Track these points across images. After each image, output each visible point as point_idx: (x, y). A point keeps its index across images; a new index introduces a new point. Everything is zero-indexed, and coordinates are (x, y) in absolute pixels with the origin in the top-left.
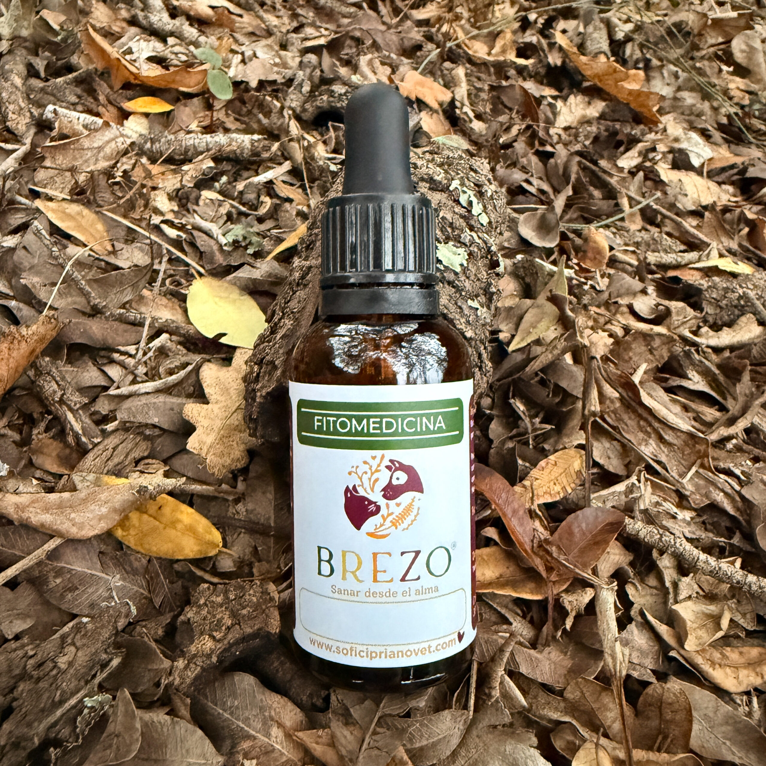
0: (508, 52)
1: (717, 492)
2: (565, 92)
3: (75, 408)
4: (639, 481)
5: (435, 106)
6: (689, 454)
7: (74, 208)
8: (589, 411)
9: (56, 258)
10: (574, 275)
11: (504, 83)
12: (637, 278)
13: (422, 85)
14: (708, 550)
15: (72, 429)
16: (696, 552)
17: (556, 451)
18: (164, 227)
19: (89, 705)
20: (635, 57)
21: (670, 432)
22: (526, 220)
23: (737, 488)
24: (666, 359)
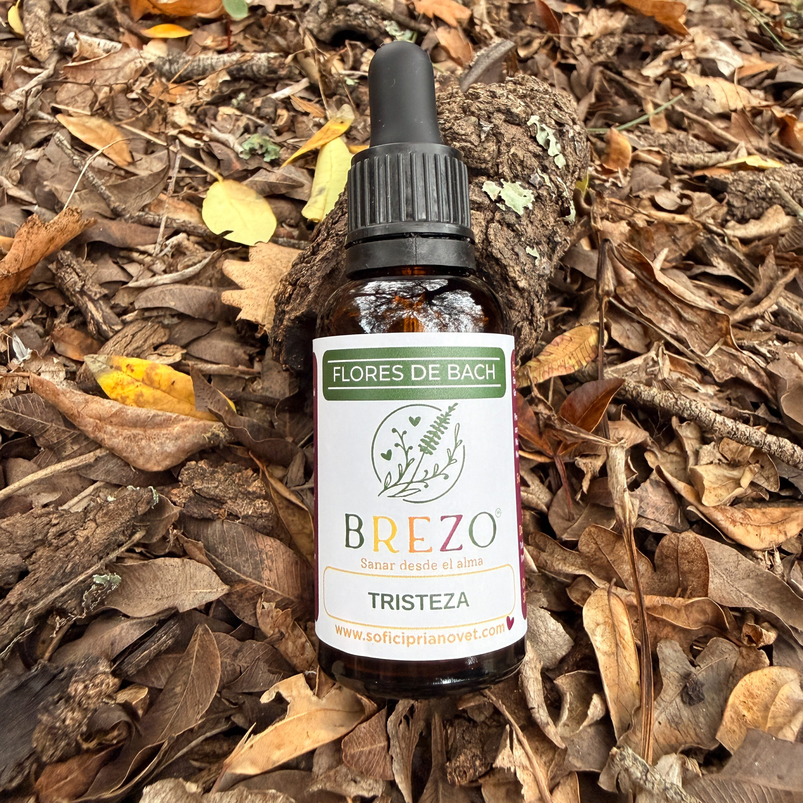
1: (741, 367)
2: (588, 8)
3: (96, 298)
4: (657, 356)
5: (454, 23)
6: (711, 333)
8: (603, 291)
10: (595, 174)
11: (525, 2)
13: (440, 3)
15: (93, 318)
16: (712, 414)
17: (572, 328)
18: (182, 137)
21: (689, 310)
23: (763, 364)
24: (690, 248)
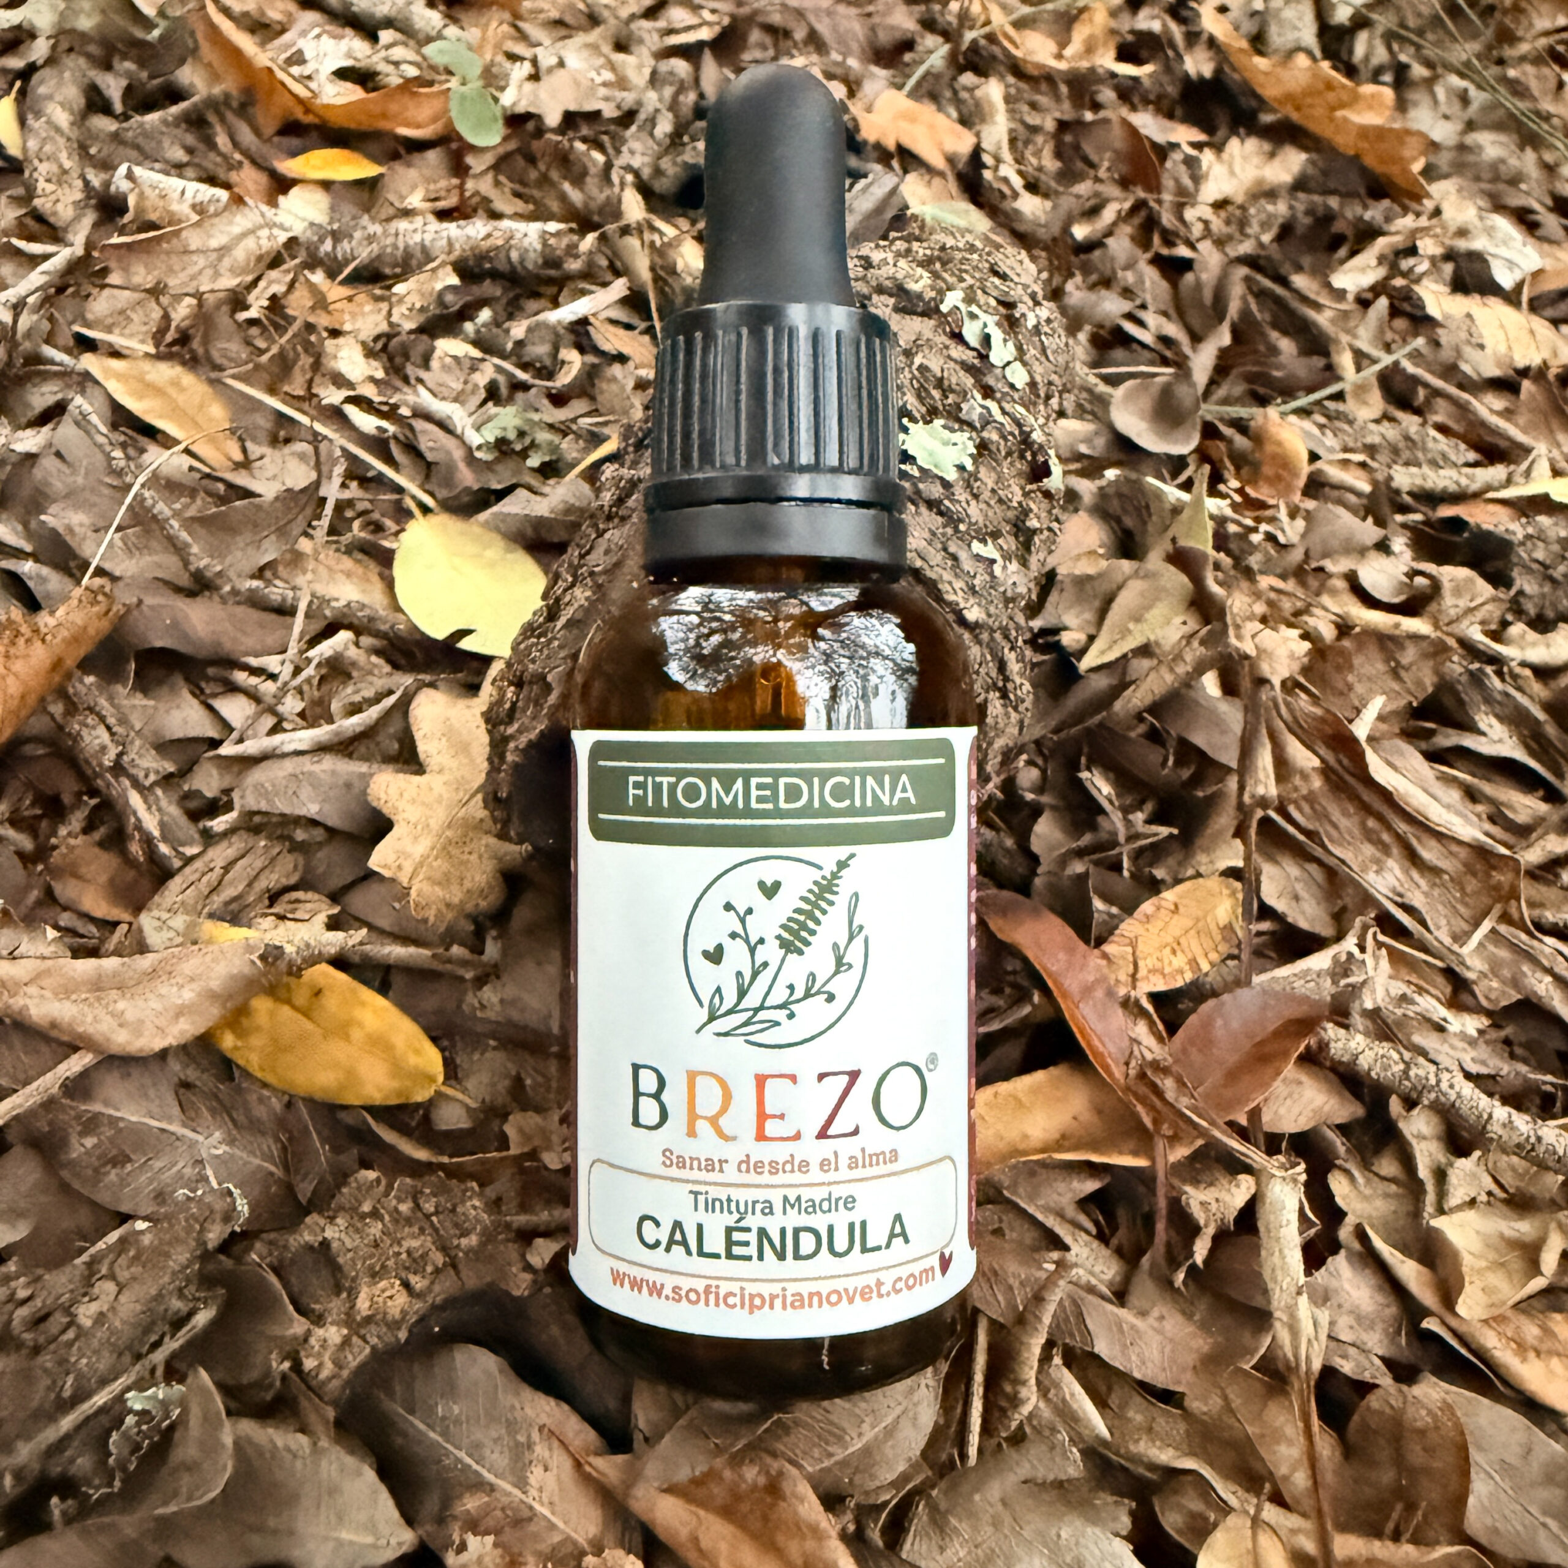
0: (1101, 51)
1: (1539, 975)
2: (1221, 133)
3: (147, 783)
4: (1363, 949)
5: (939, 162)
6: (1476, 893)
7: (166, 372)
8: (1253, 796)
9: (119, 473)
10: (1229, 512)
11: (1089, 116)
12: (1370, 520)
13: (912, 119)
14: (1515, 1099)
15: (139, 827)
16: (1484, 1102)
17: (1178, 881)
18: (351, 411)
19: (138, 1407)
20: (1375, 61)
21: (1433, 843)
22: (1128, 397)
24: (1430, 690)
